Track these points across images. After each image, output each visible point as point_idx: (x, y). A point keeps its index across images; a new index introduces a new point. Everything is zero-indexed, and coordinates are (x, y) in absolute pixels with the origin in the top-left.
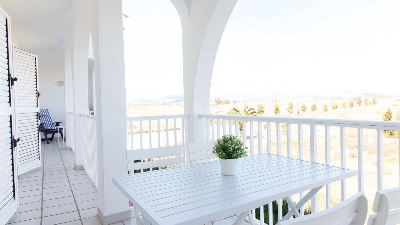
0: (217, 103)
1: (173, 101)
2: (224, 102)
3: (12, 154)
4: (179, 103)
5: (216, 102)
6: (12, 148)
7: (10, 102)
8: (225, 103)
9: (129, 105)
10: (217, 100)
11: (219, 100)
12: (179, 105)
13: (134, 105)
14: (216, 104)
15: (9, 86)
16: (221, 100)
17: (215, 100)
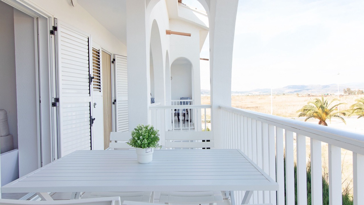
0: (347, 94)
1: (292, 91)
2: (356, 92)
3: (91, 128)
4: (299, 93)
5: (345, 92)
6: (90, 125)
7: (90, 93)
8: (358, 94)
9: (248, 95)
10: (346, 90)
11: (349, 90)
12: (299, 96)
13: (253, 95)
14: (345, 94)
15: (89, 82)
16: (352, 90)
17: (345, 90)
